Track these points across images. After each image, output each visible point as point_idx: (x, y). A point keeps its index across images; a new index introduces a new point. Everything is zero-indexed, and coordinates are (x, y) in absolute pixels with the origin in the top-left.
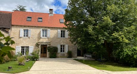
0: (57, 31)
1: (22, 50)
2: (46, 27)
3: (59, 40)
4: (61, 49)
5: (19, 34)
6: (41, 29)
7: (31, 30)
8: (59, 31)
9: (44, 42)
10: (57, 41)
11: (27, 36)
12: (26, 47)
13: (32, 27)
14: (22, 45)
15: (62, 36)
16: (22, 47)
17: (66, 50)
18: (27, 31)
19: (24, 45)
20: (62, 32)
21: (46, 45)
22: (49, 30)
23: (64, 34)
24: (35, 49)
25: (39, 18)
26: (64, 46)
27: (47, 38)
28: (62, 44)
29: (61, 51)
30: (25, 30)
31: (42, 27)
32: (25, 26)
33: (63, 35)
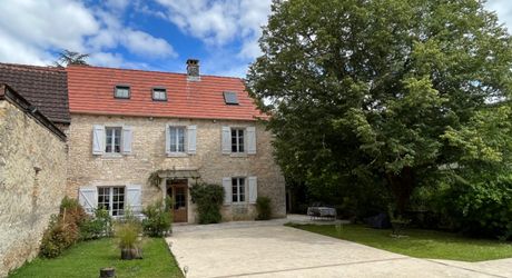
0: (218, 130)
1: (100, 199)
2: (181, 119)
3: (226, 160)
4: (234, 190)
5: (92, 143)
6: (167, 126)
7: (133, 128)
8: (227, 130)
9: (177, 168)
10: (219, 166)
11: (118, 149)
12: (115, 188)
13: (135, 117)
14: (101, 184)
15: (234, 149)
16: (101, 190)
17: (252, 195)
18: (118, 131)
19: (107, 184)
20: (234, 133)
21: (185, 181)
22: (194, 127)
23: (241, 141)
24: (146, 194)
25: (156, 90)
26: (242, 181)
27: (185, 155)
28: (236, 175)
29: (235, 199)
30: (109, 131)
31: (169, 119)
32: (110, 116)
33: (237, 143)
